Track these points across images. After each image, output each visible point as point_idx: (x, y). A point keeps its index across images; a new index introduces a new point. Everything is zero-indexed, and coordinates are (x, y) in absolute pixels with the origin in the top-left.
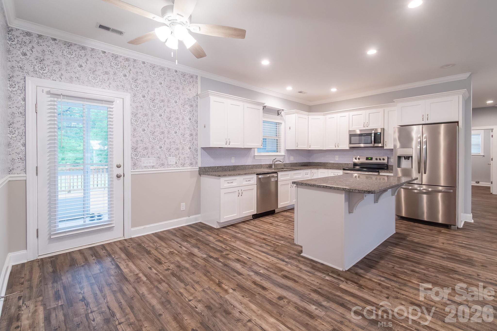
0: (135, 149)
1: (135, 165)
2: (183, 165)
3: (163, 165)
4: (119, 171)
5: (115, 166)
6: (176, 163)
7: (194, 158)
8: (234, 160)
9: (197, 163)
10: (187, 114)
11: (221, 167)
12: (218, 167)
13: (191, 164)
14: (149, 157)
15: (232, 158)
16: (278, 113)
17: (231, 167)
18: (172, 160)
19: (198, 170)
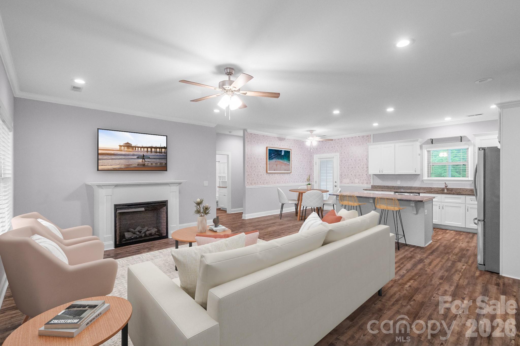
0: (341, 175)
1: (341, 182)
2: (363, 183)
3: (352, 183)
4: (335, 184)
5: (335, 182)
6: (359, 182)
7: (369, 180)
8: (400, 182)
9: (370, 183)
10: (365, 157)
11: (387, 186)
12: (384, 186)
13: (367, 183)
14: (346, 179)
15: (398, 181)
16: (461, 139)
17: (396, 187)
18: (357, 181)
19: (371, 187)
